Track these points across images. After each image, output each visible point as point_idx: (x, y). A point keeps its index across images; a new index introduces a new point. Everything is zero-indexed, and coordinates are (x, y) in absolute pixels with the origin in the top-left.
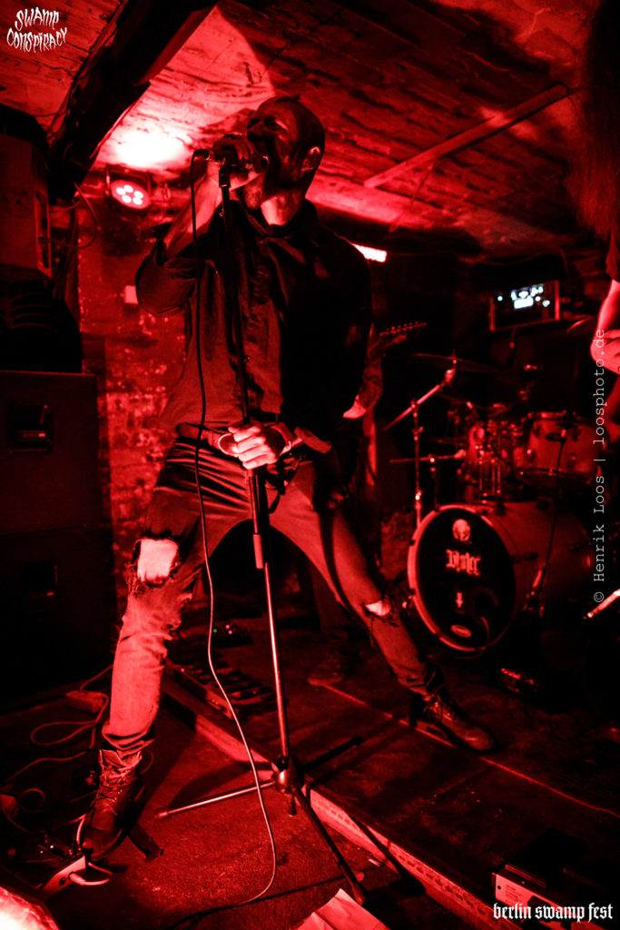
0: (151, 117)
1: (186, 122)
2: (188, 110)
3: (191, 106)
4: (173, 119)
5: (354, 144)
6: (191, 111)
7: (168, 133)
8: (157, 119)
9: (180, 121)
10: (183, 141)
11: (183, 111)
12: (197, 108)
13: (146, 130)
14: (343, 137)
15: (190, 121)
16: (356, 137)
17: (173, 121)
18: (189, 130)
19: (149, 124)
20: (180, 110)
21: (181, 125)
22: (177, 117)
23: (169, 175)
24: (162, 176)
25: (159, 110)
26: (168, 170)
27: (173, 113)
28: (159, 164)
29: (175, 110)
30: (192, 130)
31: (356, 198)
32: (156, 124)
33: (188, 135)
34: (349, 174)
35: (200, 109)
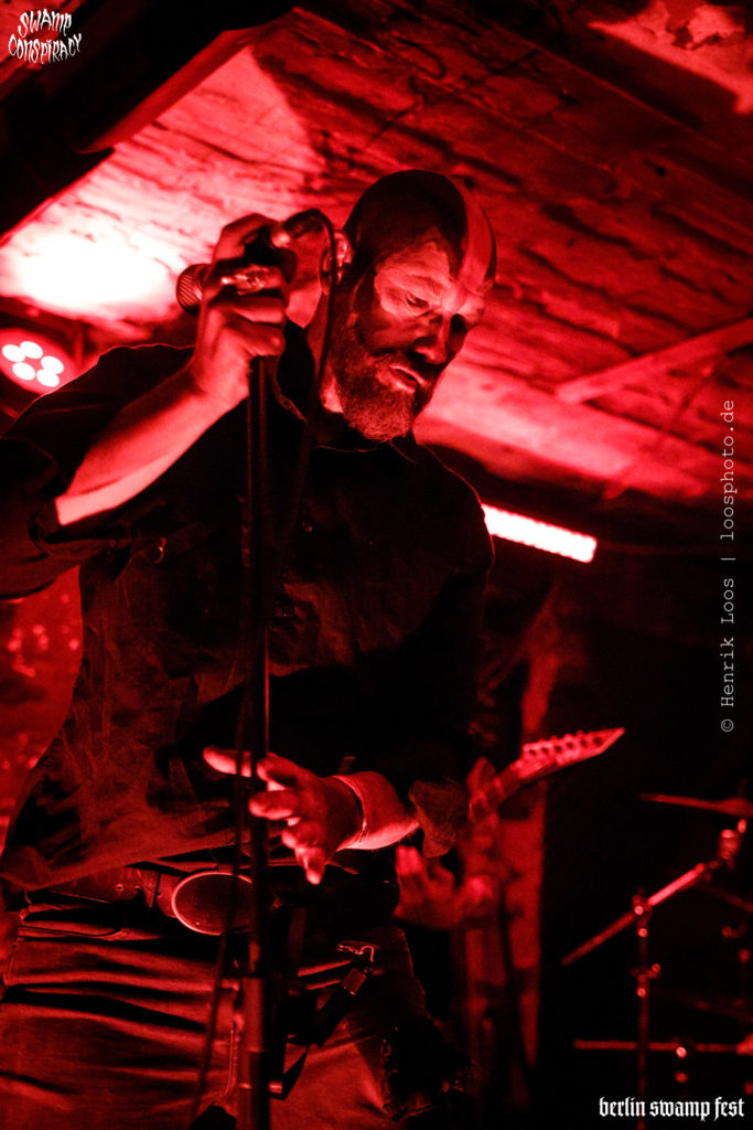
0: (105, 212)
1: (181, 232)
2: (187, 209)
3: (196, 201)
4: (155, 223)
5: (541, 310)
6: (195, 211)
7: (137, 248)
8: (116, 217)
9: (168, 228)
10: (168, 267)
11: (176, 209)
12: (208, 207)
13: (89, 237)
14: (518, 294)
15: (188, 229)
16: (546, 297)
17: (151, 228)
18: (184, 247)
19: (98, 224)
20: (169, 206)
21: (167, 234)
22: (161, 218)
23: (128, 332)
24: (110, 333)
25: (125, 201)
26: (128, 321)
27: (155, 210)
28: (109, 307)
29: (159, 204)
30: (192, 249)
31: (535, 419)
32: (115, 228)
33: (182, 257)
34: (525, 368)
35: (213, 209)
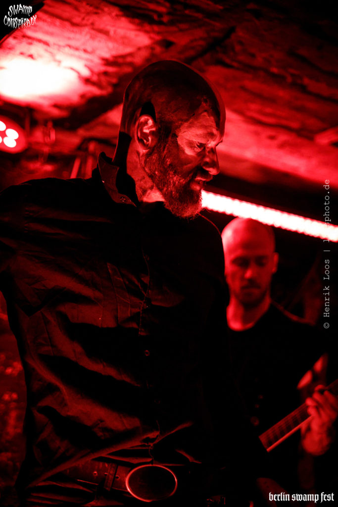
0: (40, 41)
1: (85, 51)
2: (88, 37)
3: (93, 32)
4: (70, 46)
5: (303, 89)
6: (93, 38)
7: (59, 62)
8: (46, 44)
9: (77, 49)
10: (78, 73)
11: (82, 38)
12: (100, 35)
13: (31, 56)
14: (289, 79)
15: (89, 49)
16: (306, 81)
17: (67, 50)
18: (87, 60)
19: (36, 49)
20: (78, 36)
21: (77, 53)
22: (72, 43)
23: (56, 112)
24: (46, 113)
25: (52, 34)
26: (56, 106)
27: (69, 38)
28: (44, 98)
29: (72, 35)
30: (92, 61)
31: (302, 156)
32: (46, 50)
33: (86, 66)
34: (295, 125)
35: (104, 37)
